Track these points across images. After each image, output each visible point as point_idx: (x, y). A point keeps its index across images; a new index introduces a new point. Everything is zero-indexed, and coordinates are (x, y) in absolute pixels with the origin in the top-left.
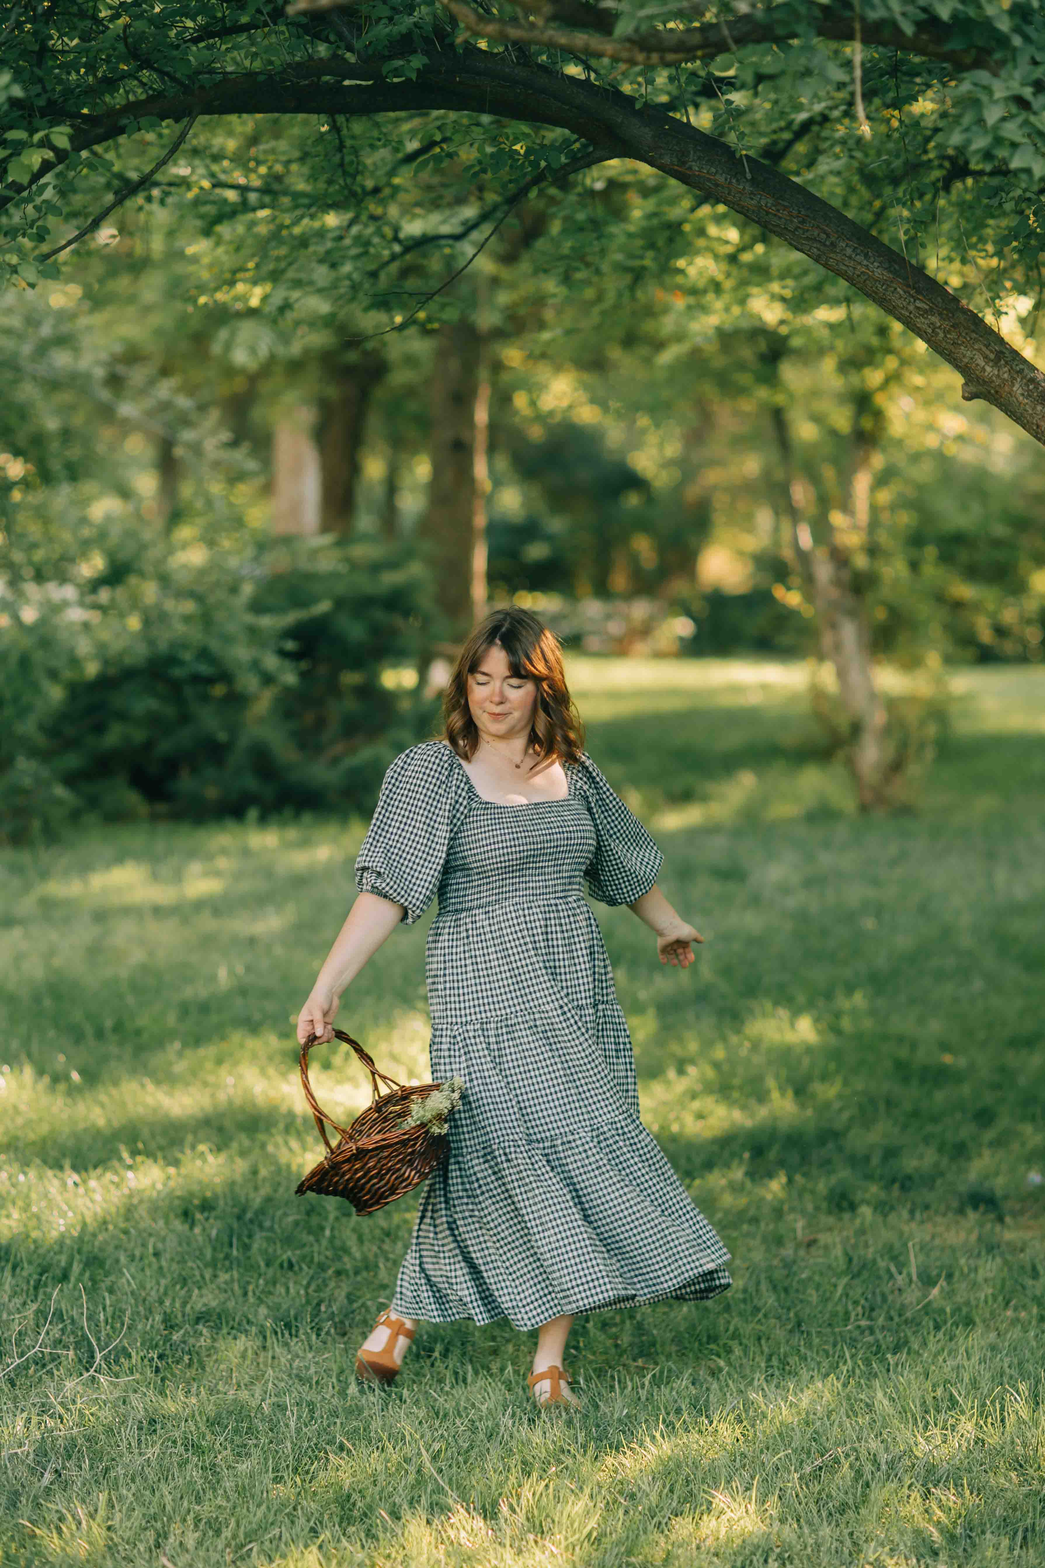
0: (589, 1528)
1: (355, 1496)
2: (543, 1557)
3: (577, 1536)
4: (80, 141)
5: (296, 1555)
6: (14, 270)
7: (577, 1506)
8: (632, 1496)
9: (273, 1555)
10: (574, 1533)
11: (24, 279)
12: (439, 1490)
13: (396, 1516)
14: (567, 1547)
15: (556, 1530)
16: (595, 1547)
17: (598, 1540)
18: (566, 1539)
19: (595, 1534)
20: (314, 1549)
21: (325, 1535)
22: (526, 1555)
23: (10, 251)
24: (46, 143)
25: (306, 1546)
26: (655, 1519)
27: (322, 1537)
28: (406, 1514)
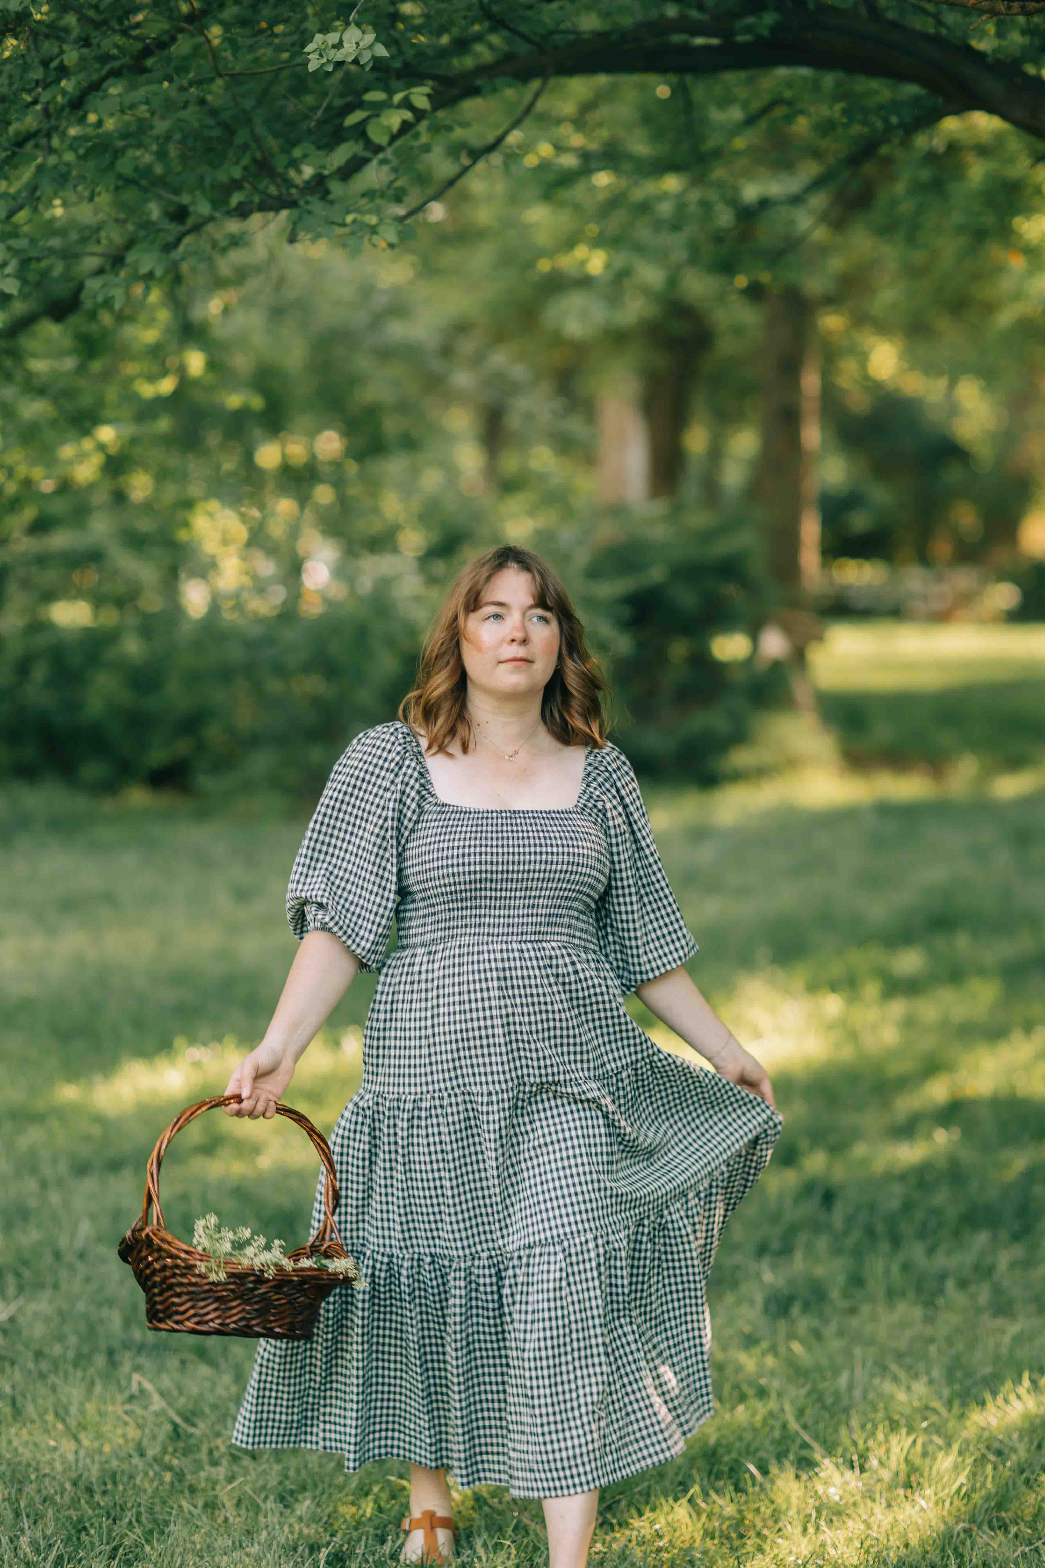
0: (957, 1484)
1: (721, 1451)
2: (913, 1512)
3: (946, 1491)
4: (439, 101)
5: (666, 1508)
6: (373, 230)
7: (945, 1462)
8: (999, 1453)
9: (642, 1507)
10: (944, 1488)
11: (383, 239)
12: (805, 1445)
13: (765, 1472)
14: (937, 1503)
15: (926, 1485)
16: (965, 1501)
17: (967, 1495)
18: (936, 1494)
19: (964, 1490)
20: (684, 1501)
21: (695, 1489)
22: (896, 1509)
23: (369, 212)
24: (407, 104)
25: (676, 1499)
26: (1024, 1475)
27: (691, 1492)
28: (774, 1469)
